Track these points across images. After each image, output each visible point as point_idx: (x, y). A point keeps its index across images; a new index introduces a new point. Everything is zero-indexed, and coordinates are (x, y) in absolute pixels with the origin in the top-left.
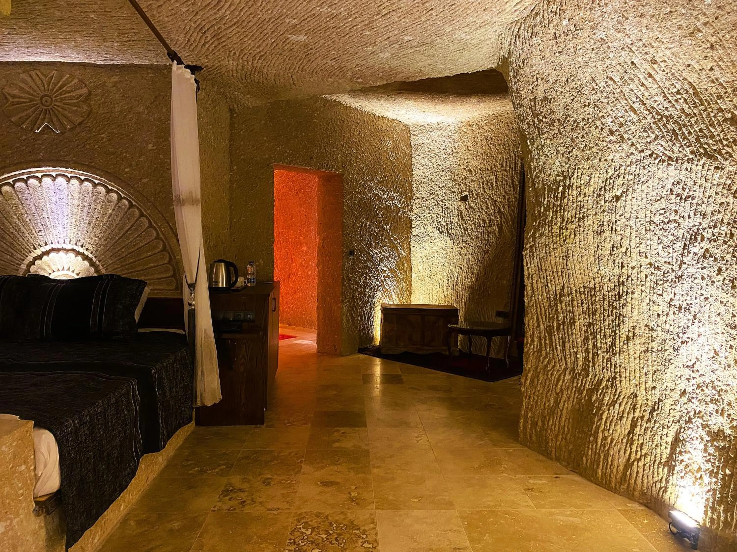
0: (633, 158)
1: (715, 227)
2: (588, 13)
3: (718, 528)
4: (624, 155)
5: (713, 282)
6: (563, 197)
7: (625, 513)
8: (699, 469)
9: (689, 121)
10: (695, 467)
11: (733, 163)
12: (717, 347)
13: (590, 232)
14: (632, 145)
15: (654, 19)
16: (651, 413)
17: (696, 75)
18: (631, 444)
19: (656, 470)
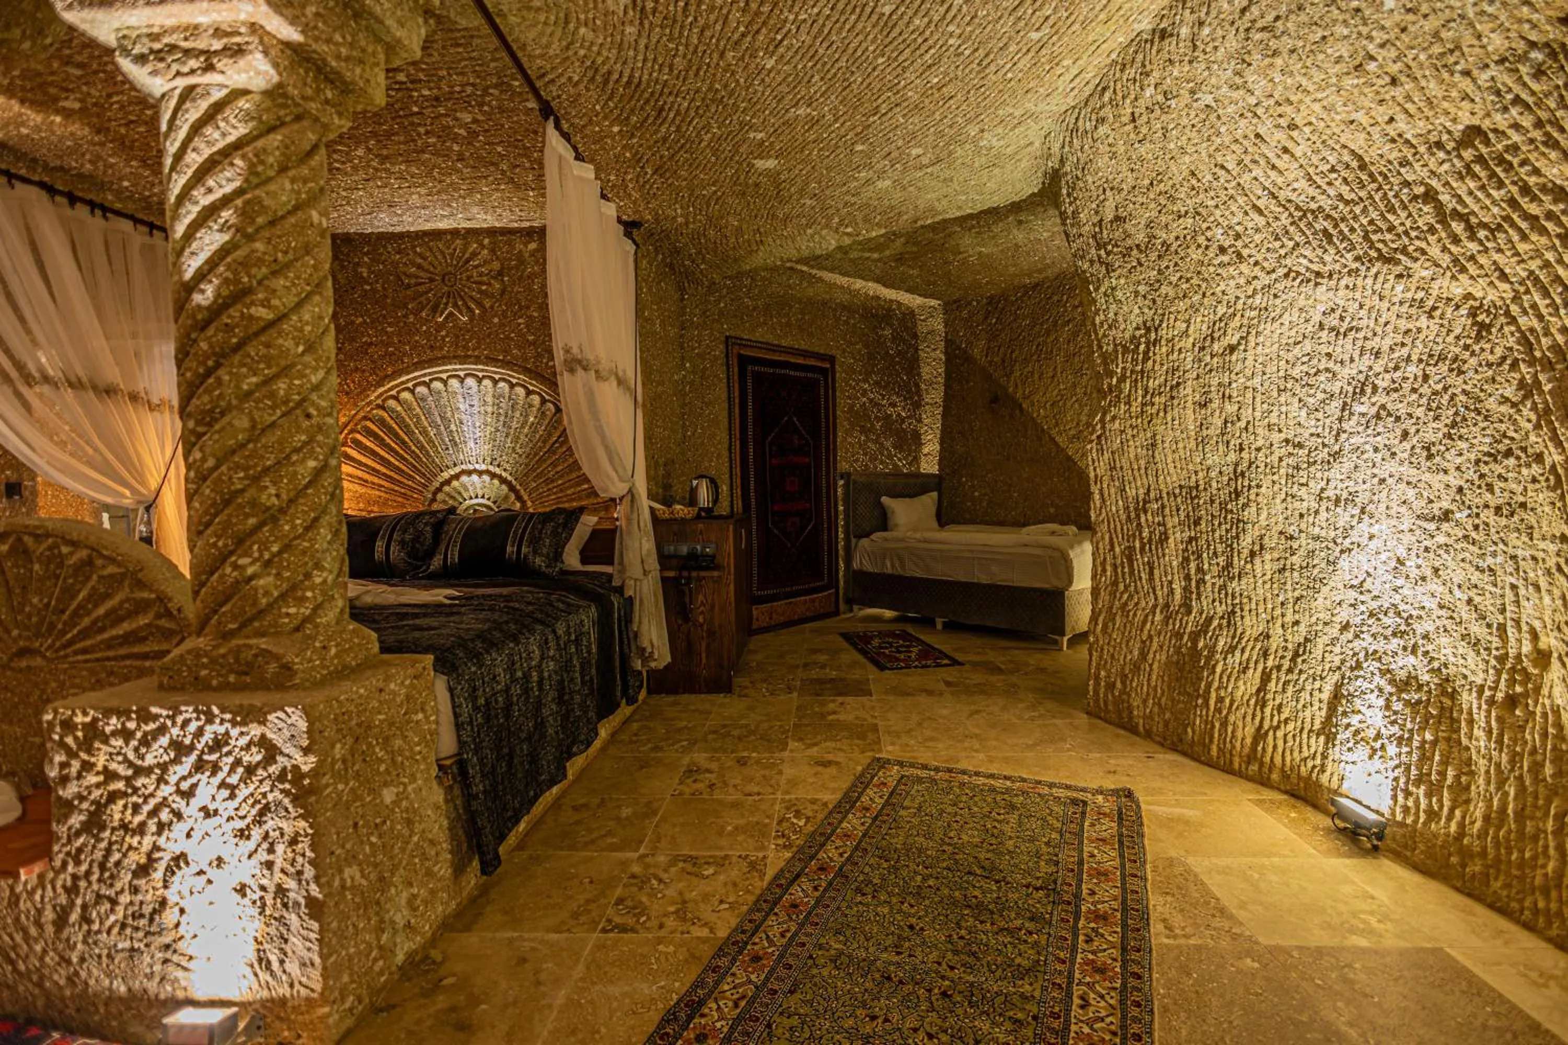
0: (1258, 284)
1: (1396, 368)
2: (1187, 68)
3: (1416, 821)
4: (1242, 281)
5: (1394, 454)
6: (1146, 358)
7: (1259, 803)
8: (1378, 736)
9: (1351, 211)
10: (1371, 733)
11: (1428, 264)
12: (1402, 552)
13: (1189, 404)
14: (1256, 263)
15: (1295, 56)
16: (1293, 660)
17: (1363, 135)
18: (1263, 706)
19: (1305, 741)
